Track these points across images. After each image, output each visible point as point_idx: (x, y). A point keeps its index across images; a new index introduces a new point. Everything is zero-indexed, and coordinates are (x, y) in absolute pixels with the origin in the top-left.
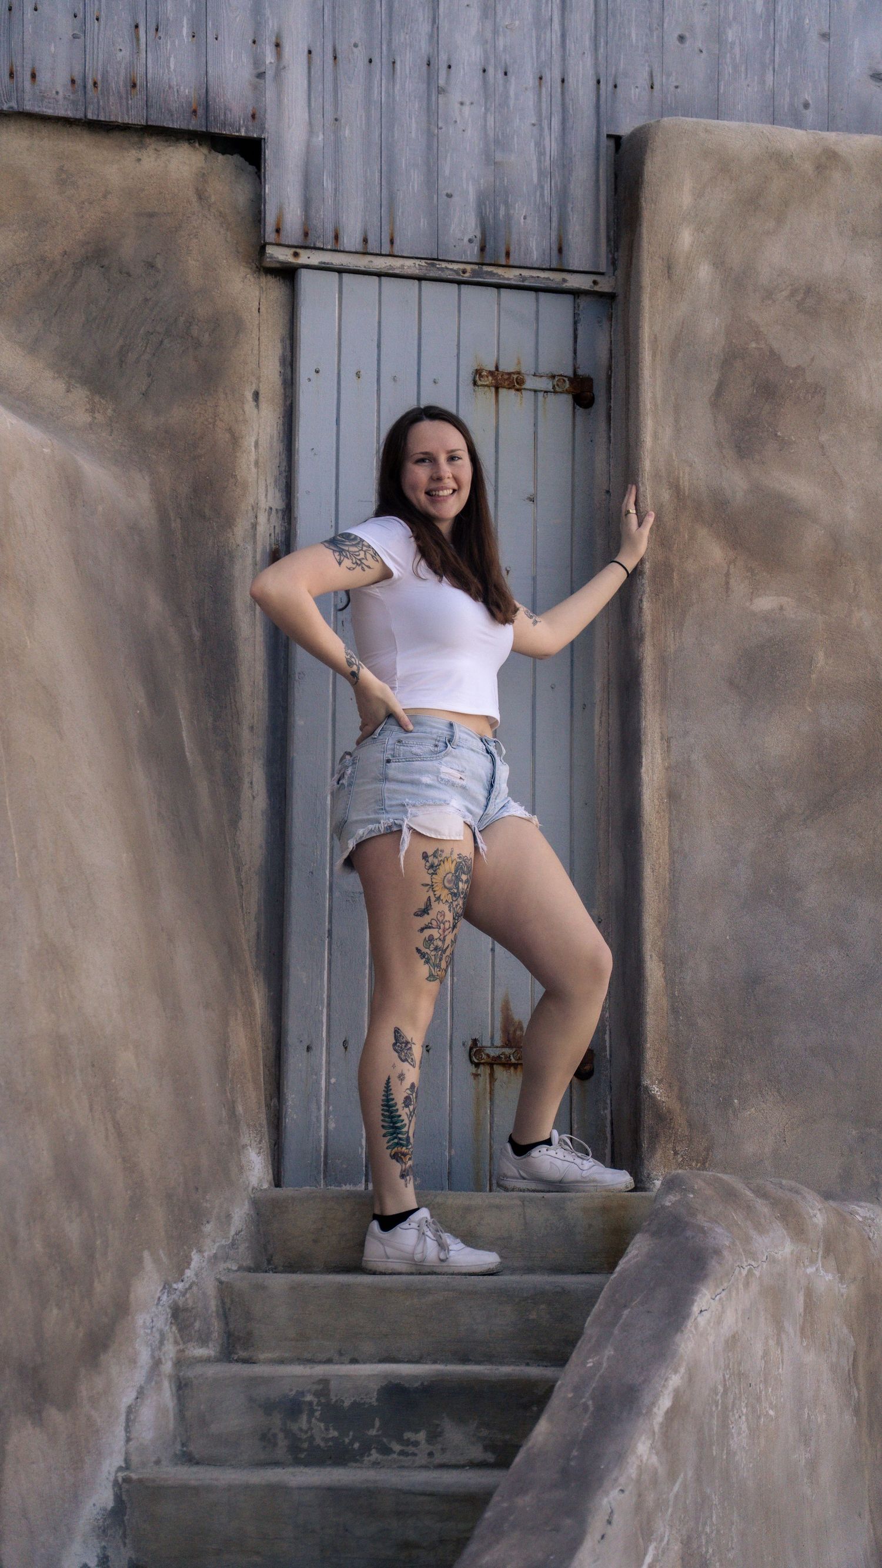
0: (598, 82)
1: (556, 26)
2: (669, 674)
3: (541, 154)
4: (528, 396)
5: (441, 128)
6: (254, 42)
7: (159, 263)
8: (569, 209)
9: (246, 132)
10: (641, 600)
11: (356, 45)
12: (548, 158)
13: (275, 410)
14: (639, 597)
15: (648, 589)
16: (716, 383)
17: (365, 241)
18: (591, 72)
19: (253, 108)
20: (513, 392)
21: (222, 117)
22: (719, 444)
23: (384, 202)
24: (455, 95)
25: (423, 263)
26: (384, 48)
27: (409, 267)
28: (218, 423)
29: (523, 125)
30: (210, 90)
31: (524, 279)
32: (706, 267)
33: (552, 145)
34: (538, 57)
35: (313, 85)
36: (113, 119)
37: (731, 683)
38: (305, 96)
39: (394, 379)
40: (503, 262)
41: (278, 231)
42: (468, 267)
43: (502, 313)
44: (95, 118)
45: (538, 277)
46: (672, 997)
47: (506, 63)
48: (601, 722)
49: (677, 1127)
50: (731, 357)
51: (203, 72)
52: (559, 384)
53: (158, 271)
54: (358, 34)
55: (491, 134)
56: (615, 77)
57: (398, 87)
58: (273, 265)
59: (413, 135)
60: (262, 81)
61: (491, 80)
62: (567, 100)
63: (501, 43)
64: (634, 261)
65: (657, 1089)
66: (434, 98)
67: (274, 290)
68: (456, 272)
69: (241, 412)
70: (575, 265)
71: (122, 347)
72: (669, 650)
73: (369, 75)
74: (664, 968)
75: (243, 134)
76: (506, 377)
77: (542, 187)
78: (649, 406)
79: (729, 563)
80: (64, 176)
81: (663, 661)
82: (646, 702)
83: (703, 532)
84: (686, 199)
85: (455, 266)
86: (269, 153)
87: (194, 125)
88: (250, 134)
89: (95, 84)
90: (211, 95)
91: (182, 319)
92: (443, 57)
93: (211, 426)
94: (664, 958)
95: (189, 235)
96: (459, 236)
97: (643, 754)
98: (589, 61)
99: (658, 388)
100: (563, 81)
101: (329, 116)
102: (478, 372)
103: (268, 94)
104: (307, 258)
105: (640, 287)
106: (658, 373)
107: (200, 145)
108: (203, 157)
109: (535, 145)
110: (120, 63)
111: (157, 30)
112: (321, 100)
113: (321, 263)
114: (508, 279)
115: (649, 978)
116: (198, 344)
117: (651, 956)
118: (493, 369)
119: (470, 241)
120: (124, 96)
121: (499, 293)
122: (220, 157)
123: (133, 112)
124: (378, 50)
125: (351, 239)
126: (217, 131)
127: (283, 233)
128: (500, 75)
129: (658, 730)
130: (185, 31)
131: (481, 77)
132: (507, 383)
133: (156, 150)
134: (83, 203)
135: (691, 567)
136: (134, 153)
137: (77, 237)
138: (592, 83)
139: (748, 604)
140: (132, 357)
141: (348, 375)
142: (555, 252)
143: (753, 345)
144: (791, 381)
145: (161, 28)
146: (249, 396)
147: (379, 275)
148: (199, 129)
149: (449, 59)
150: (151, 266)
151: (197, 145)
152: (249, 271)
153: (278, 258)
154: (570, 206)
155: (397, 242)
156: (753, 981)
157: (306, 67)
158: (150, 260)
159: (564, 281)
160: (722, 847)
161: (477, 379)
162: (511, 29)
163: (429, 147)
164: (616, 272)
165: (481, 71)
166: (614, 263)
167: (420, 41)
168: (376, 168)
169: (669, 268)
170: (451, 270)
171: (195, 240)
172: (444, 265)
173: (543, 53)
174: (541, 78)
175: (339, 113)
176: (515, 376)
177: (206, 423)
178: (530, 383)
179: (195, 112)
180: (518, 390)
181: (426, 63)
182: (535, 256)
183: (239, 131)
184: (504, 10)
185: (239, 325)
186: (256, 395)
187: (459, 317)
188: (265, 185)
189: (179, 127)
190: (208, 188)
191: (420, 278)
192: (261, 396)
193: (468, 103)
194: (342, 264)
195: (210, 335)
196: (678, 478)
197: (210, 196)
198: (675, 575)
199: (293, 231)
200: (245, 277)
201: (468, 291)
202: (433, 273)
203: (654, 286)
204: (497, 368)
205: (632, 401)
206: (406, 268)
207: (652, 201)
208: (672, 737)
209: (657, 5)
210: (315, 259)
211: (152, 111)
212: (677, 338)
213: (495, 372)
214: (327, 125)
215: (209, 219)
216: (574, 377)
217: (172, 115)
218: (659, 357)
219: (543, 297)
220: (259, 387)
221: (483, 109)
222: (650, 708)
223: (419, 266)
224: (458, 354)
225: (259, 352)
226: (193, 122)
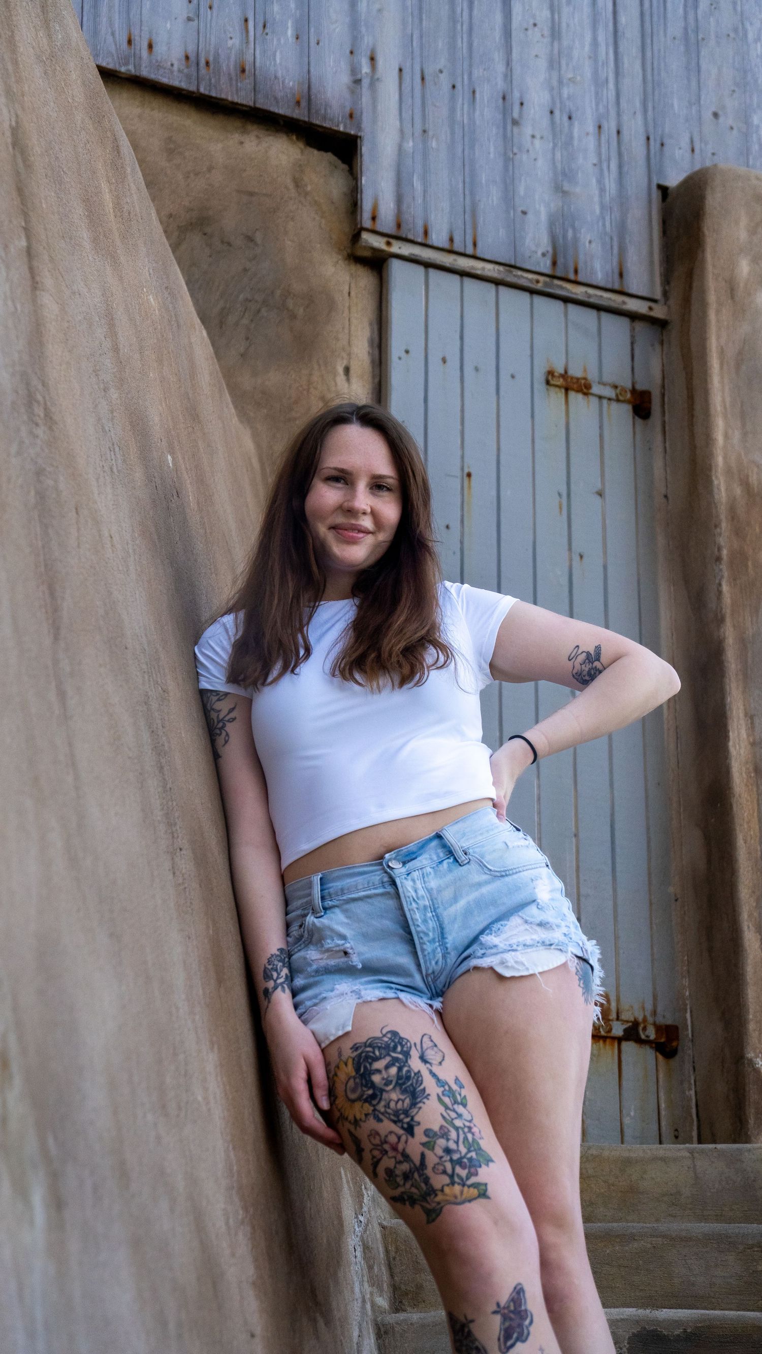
0: (648, 139)
1: (611, 85)
2: (749, 655)
3: (602, 190)
4: (594, 401)
5: (515, 154)
6: (352, 53)
7: (258, 237)
8: (627, 241)
9: (344, 128)
10: (720, 585)
11: (441, 71)
12: (608, 195)
13: (364, 386)
14: (717, 581)
15: (726, 574)
17: (451, 240)
18: (641, 130)
19: (351, 109)
20: (580, 396)
21: (323, 112)
23: (468, 209)
24: (528, 130)
25: (501, 268)
26: (466, 77)
27: (489, 270)
28: (312, 390)
29: (586, 162)
30: (313, 86)
31: (590, 296)
33: (611, 185)
34: (597, 109)
35: (404, 98)
36: (223, 96)
38: (397, 106)
39: (477, 369)
40: (572, 276)
41: (374, 218)
42: (541, 279)
43: (570, 325)
44: (207, 93)
45: (601, 296)
47: (570, 110)
51: (306, 70)
52: (623, 393)
53: (256, 244)
54: (442, 62)
55: (559, 166)
56: (662, 137)
57: (477, 113)
58: (367, 254)
59: (492, 156)
60: (359, 87)
61: (558, 121)
62: (623, 148)
63: (565, 92)
64: (695, 284)
65: (761, 1063)
66: (509, 127)
67: (365, 279)
68: (531, 280)
69: (333, 383)
70: (633, 290)
71: (223, 309)
72: (747, 632)
73: (453, 99)
75: (341, 129)
76: (575, 381)
77: (604, 219)
78: (719, 408)
80: (172, 146)
81: (743, 642)
82: (730, 680)
84: (743, 235)
85: (530, 276)
86: (365, 149)
87: (298, 114)
88: (348, 131)
89: (207, 63)
90: (313, 91)
91: (278, 293)
92: (516, 94)
93: (305, 392)
95: (287, 217)
96: (534, 248)
97: (730, 728)
98: (639, 117)
100: (618, 132)
101: (418, 128)
102: (551, 373)
103: (364, 99)
104: (397, 248)
105: (704, 305)
106: (726, 381)
107: (298, 139)
108: (298, 151)
109: (597, 182)
110: (230, 49)
111: (264, 26)
112: (411, 113)
113: (410, 254)
114: (576, 294)
115: (748, 948)
116: (293, 317)
117: (749, 927)
119: (544, 255)
120: (234, 78)
121: (566, 308)
122: (316, 152)
123: (243, 93)
124: (459, 79)
125: (439, 237)
126: (317, 122)
127: (378, 221)
128: (565, 118)
129: (742, 707)
130: (290, 32)
131: (549, 117)
132: (575, 386)
133: (257, 136)
134: (189, 173)
136: (237, 137)
137: (183, 203)
138: (643, 139)
140: (231, 319)
141: (435, 360)
142: (616, 276)
145: (268, 25)
146: (340, 370)
147: (464, 274)
148: (302, 118)
149: (521, 97)
150: (250, 239)
151: (294, 137)
152: (340, 257)
153: (372, 244)
154: (628, 239)
155: (479, 244)
157: (397, 82)
158: (250, 234)
159: (624, 303)
161: (550, 378)
162: (574, 82)
163: (506, 168)
164: (668, 303)
165: (548, 113)
166: (665, 294)
167: (496, 79)
168: (460, 179)
169: (732, 290)
170: (527, 278)
171: (292, 223)
172: (520, 273)
173: (601, 107)
174: (600, 127)
175: (427, 125)
176: (583, 382)
177: (301, 389)
178: (596, 389)
179: (298, 103)
180: (586, 394)
181: (501, 96)
182: (599, 278)
183: (338, 126)
184: (567, 65)
185: (331, 305)
186: (347, 370)
187: (532, 322)
188: (361, 177)
189: (283, 113)
190: (304, 178)
191: (497, 283)
192: (352, 372)
193: (538, 136)
194: (429, 259)
195: (304, 310)
196: (747, 476)
197: (306, 185)
198: (750, 563)
199: (387, 221)
200: (337, 262)
201: (539, 301)
202: (510, 279)
203: (720, 304)
204: (566, 372)
205: (698, 407)
206: (486, 270)
207: (714, 230)
208: (754, 715)
209: (694, 84)
210: (406, 250)
211: (259, 96)
212: (740, 353)
213: (565, 376)
214: (416, 134)
215: (305, 206)
216: (634, 391)
217: (277, 102)
218: (725, 367)
219: (605, 316)
220: (349, 362)
221: (551, 144)
222: (733, 685)
223: (498, 270)
224: (532, 356)
225: (350, 331)
226: (297, 111)
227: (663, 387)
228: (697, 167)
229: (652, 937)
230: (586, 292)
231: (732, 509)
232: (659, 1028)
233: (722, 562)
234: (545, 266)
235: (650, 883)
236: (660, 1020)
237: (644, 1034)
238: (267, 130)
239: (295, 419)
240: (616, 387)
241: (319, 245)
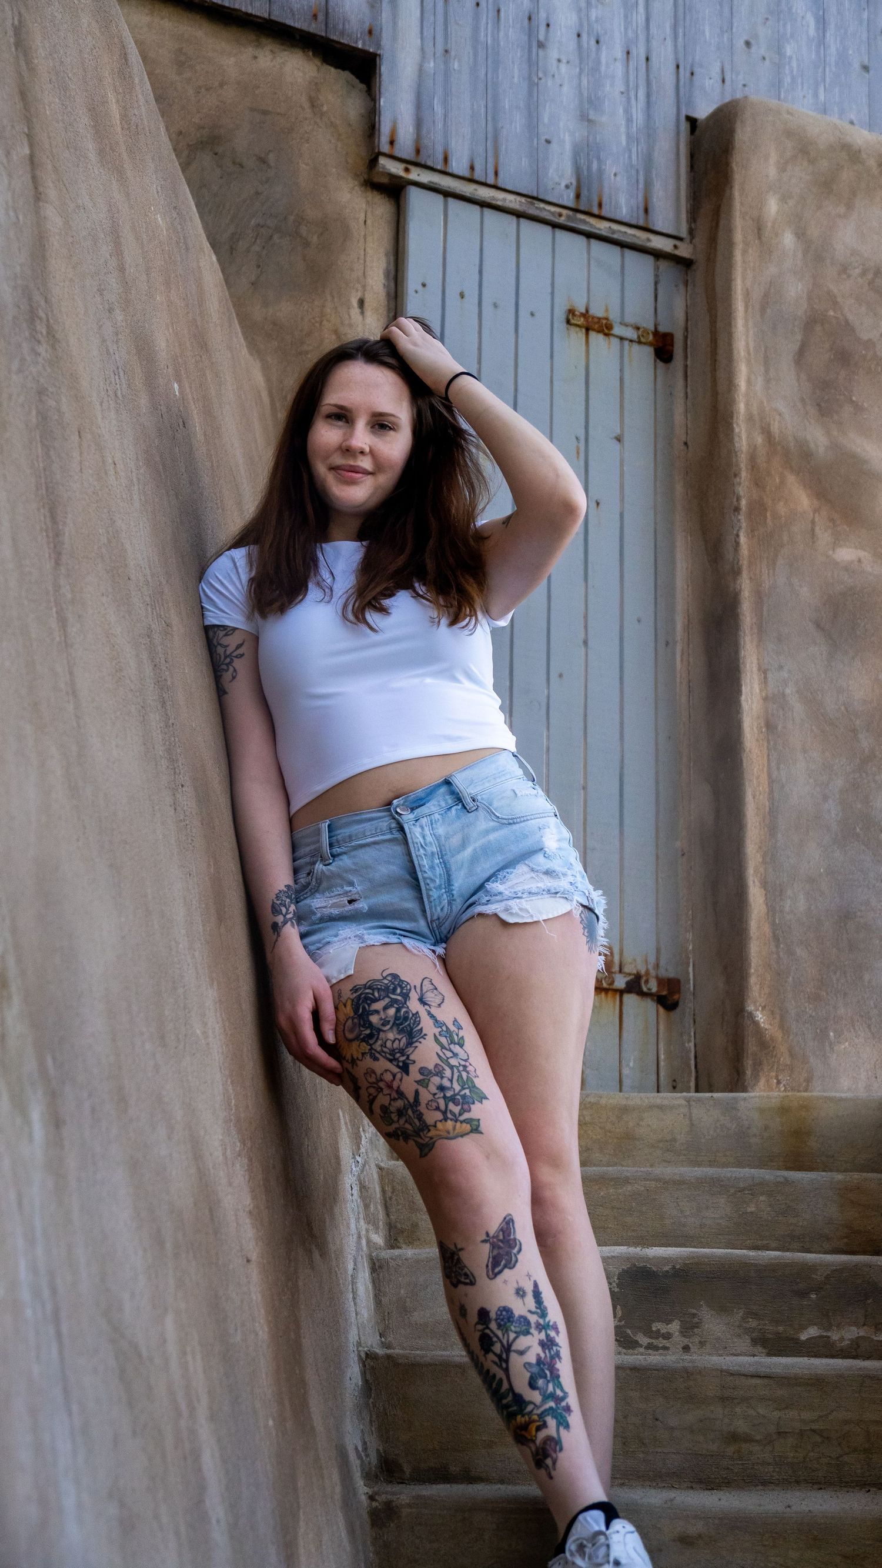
0: (678, 67)
1: (641, 9)
2: (765, 609)
3: (629, 120)
4: (615, 342)
5: (540, 79)
7: (271, 157)
8: (654, 176)
9: (363, 45)
10: (738, 536)
12: (635, 125)
13: (378, 320)
14: (735, 532)
15: (744, 525)
16: (799, 344)
17: (472, 168)
18: (671, 57)
19: (370, 24)
20: (601, 336)
22: (803, 400)
23: (489, 136)
24: (553, 53)
25: (523, 200)
27: (511, 201)
28: (325, 322)
29: (613, 89)
31: (614, 232)
32: (789, 235)
33: (638, 115)
34: (626, 34)
35: (425, 15)
36: (237, 6)
37: (818, 625)
38: (418, 24)
39: (495, 306)
40: (596, 211)
41: (392, 143)
42: (564, 212)
43: (592, 262)
45: (625, 232)
46: (773, 924)
47: (598, 34)
48: (682, 660)
49: (778, 1056)
50: (813, 322)
52: (645, 335)
53: (269, 166)
55: (586, 95)
56: (692, 66)
57: (502, 34)
58: (385, 180)
59: (516, 80)
61: (585, 45)
62: (651, 76)
63: (593, 14)
64: (722, 223)
65: (760, 1016)
66: (534, 50)
67: (381, 208)
68: (553, 214)
69: (347, 316)
70: (658, 227)
71: (233, 234)
72: (763, 585)
73: (477, 18)
74: (766, 895)
75: (360, 46)
76: (596, 320)
77: (630, 151)
78: (742, 354)
79: (815, 511)
80: (182, 58)
81: (759, 596)
82: (745, 633)
83: (791, 479)
84: (772, 172)
85: (553, 209)
86: (384, 69)
87: (314, 28)
88: (367, 48)
90: (331, 4)
91: (292, 218)
92: (543, 15)
93: (317, 325)
94: (764, 884)
95: (301, 138)
96: (557, 180)
97: (743, 682)
98: (669, 43)
99: (750, 339)
100: (647, 59)
101: (440, 48)
102: (571, 312)
103: (384, 15)
104: (415, 175)
105: (730, 244)
106: (750, 324)
107: (314, 55)
108: (315, 68)
109: (624, 111)
112: (432, 31)
113: (431, 182)
114: (599, 229)
115: (752, 904)
116: (307, 244)
117: (754, 882)
118: (583, 311)
119: (567, 187)
121: (589, 245)
122: (333, 69)
123: (256, 5)
126: (335, 38)
127: (397, 146)
128: (593, 42)
129: (755, 661)
131: (576, 41)
132: (596, 326)
133: (271, 51)
134: (200, 87)
135: (781, 509)
136: (250, 51)
137: (193, 120)
138: (673, 67)
139: (831, 552)
140: (242, 245)
141: (452, 294)
142: (641, 212)
143: (831, 313)
144: (863, 352)
146: (355, 303)
147: (484, 204)
148: (319, 33)
149: (547, 18)
150: (263, 161)
151: (311, 54)
152: (356, 183)
153: (390, 170)
154: (654, 173)
155: (501, 174)
156: (845, 916)
158: (263, 156)
159: (649, 240)
160: (815, 781)
161: (570, 317)
162: (602, 3)
163: (530, 94)
164: (694, 241)
165: (576, 35)
166: (691, 232)
168: (483, 103)
169: (759, 229)
170: (549, 211)
171: (307, 145)
172: (542, 205)
173: (630, 31)
174: (628, 53)
175: (449, 45)
176: (604, 322)
177: (313, 321)
178: (617, 330)
179: (315, 16)
180: (606, 335)
181: (527, 14)
182: (624, 213)
183: (356, 42)
185: (347, 234)
186: (361, 303)
187: (553, 257)
188: (380, 98)
189: (299, 27)
190: (321, 97)
191: (519, 215)
192: (366, 304)
193: (564, 61)
194: (449, 187)
195: (318, 237)
196: (769, 424)
197: (322, 105)
198: (768, 514)
199: (405, 146)
200: (353, 188)
201: (560, 234)
202: (532, 211)
203: (746, 244)
204: (587, 311)
205: (721, 351)
206: (507, 201)
207: (743, 166)
208: (768, 670)
209: (726, 10)
210: (425, 177)
211: (275, 7)
212: (766, 295)
213: (585, 315)
214: (438, 55)
215: (320, 127)
216: (656, 333)
217: (293, 14)
218: (750, 309)
219: (629, 254)
220: (364, 295)
221: (578, 70)
222: (748, 639)
223: (520, 201)
224: (552, 293)
225: (365, 262)
226: (313, 25)
227: (686, 329)
228: (727, 99)
229: (657, 890)
230: (610, 227)
231: (752, 458)
232: (661, 981)
233: (741, 512)
234: (568, 199)
235: (657, 837)
236: (663, 973)
237: (646, 987)
238: (282, 44)
239: (307, 353)
240: (638, 328)
241: (334, 170)
